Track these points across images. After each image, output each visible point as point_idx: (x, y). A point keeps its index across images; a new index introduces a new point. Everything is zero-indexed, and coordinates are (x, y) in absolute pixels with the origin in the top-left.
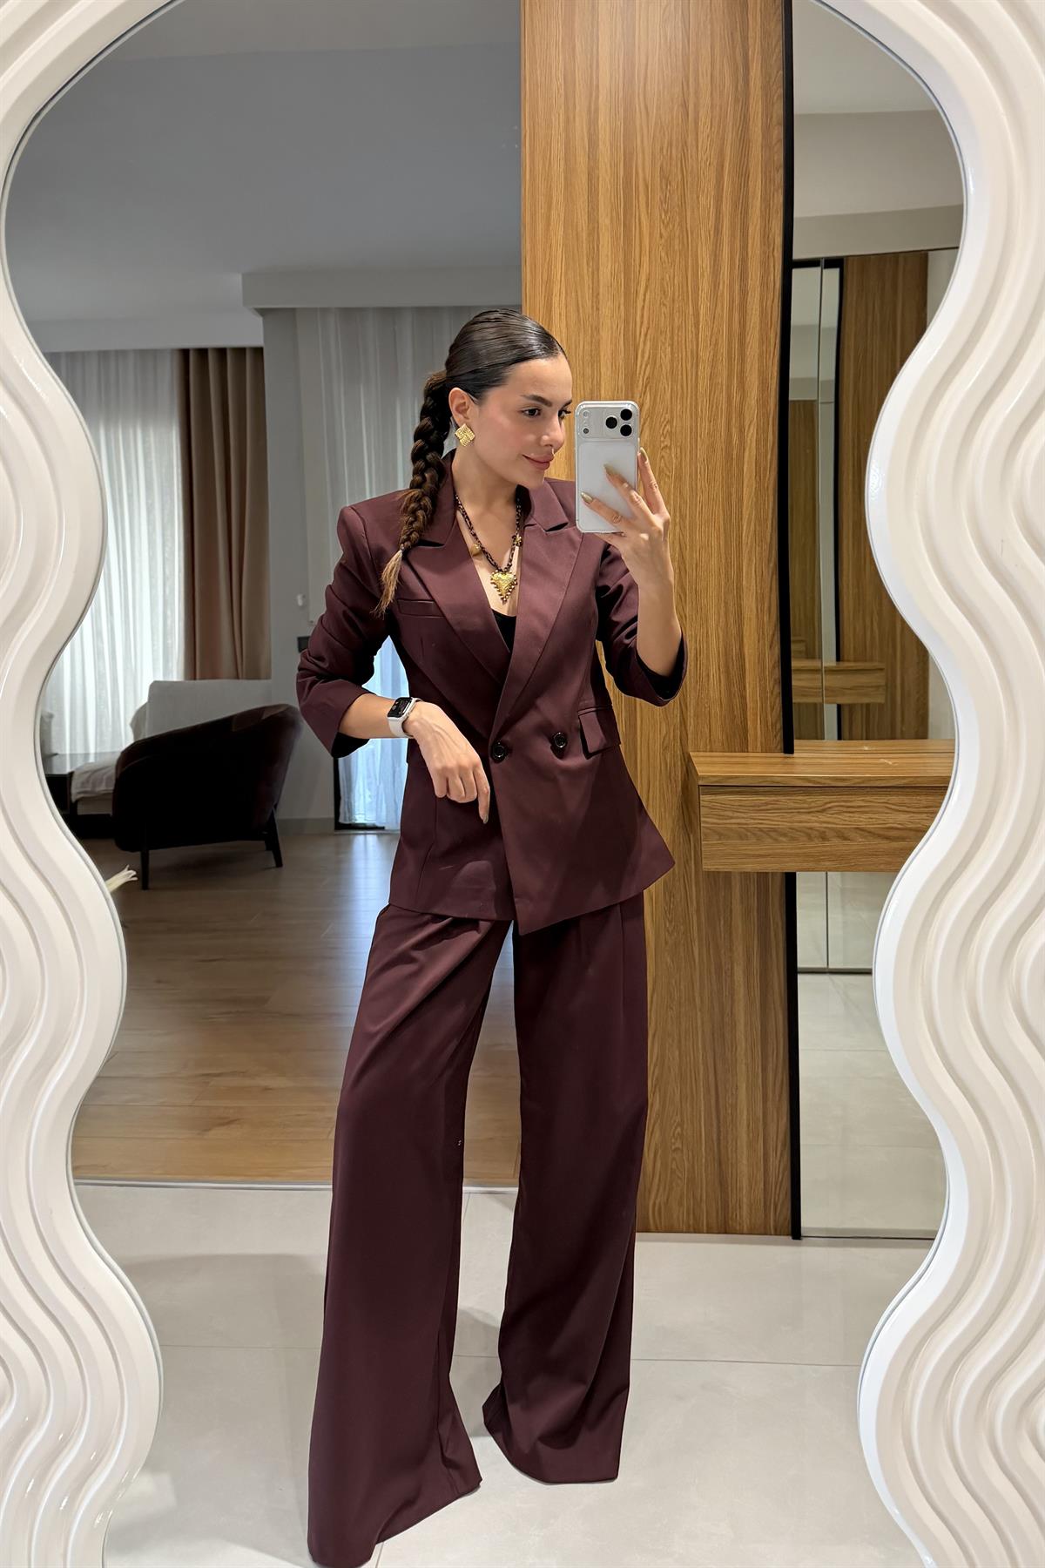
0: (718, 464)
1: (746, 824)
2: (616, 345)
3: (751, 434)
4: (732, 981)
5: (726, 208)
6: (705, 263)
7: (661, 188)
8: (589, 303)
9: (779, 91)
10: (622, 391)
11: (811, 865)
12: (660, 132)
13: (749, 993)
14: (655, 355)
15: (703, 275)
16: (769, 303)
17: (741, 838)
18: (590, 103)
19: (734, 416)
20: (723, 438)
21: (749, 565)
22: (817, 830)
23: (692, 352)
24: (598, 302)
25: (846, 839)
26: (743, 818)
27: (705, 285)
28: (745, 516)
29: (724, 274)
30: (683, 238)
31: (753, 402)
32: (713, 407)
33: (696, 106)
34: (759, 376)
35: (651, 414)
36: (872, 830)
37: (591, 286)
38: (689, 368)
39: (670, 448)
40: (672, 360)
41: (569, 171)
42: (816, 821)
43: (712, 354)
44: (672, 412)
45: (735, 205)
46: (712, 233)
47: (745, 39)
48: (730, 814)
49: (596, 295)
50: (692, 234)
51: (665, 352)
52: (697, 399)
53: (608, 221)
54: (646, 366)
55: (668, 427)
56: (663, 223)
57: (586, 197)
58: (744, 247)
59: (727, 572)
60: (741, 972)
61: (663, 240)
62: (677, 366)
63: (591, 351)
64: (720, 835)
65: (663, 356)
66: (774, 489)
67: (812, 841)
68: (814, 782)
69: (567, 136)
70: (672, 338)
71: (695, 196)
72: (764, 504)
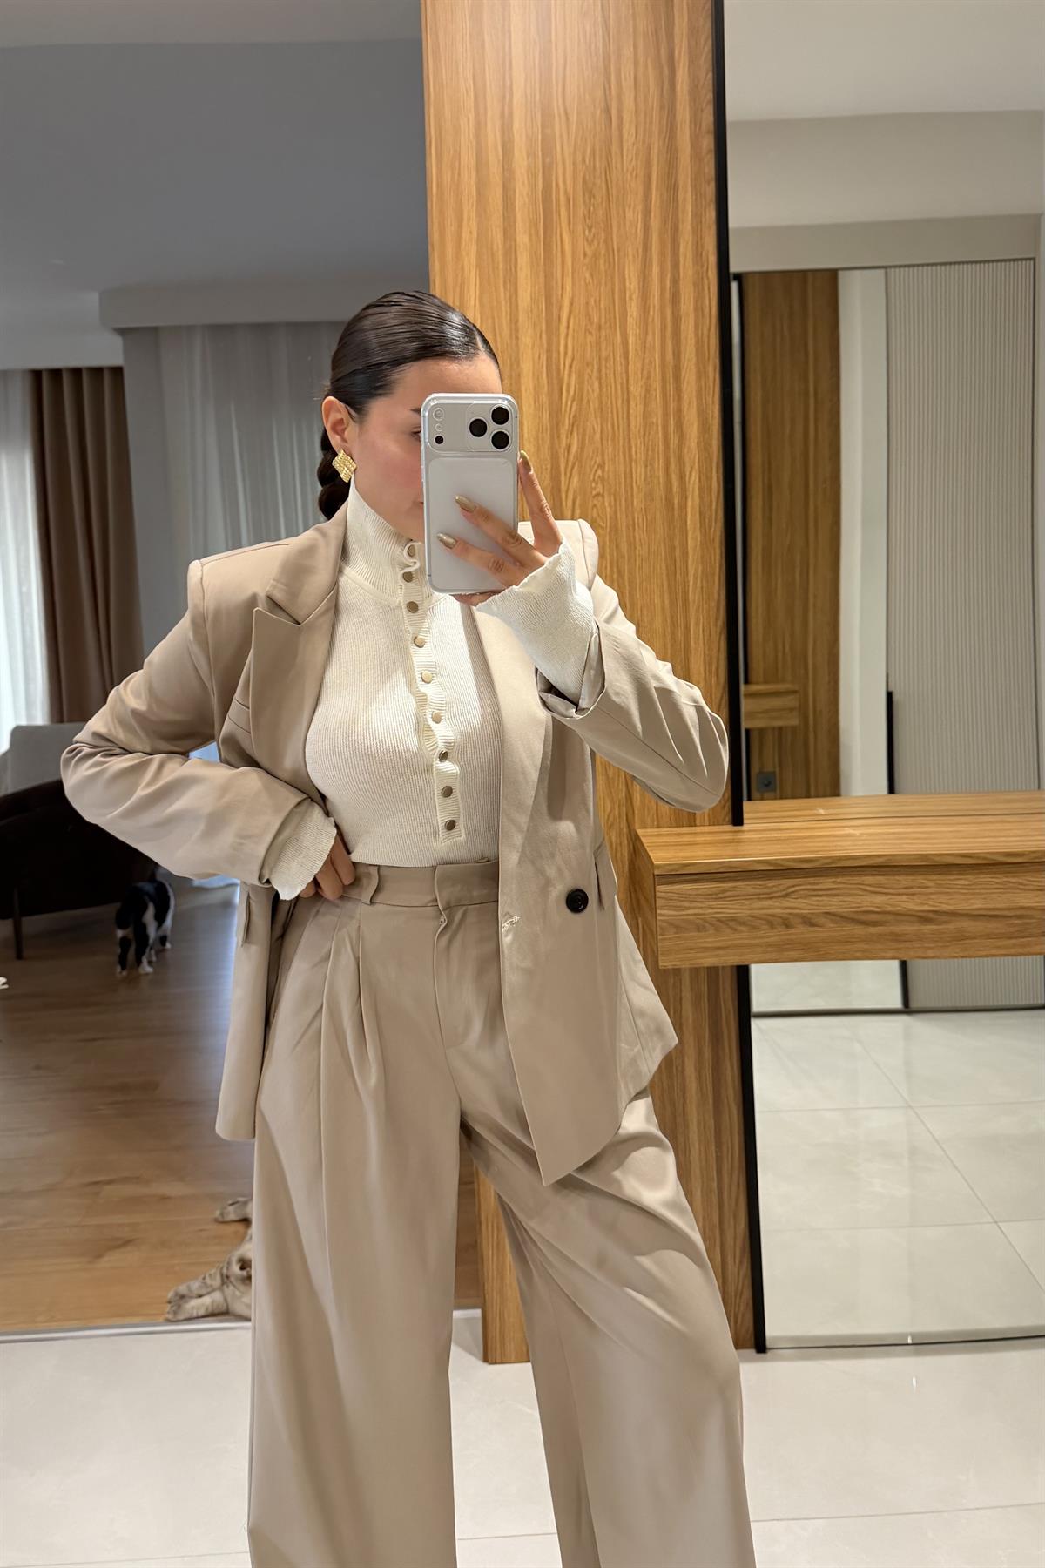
0: (658, 514)
1: (704, 914)
2: (538, 379)
3: (693, 480)
4: (684, 1078)
5: (655, 223)
6: (633, 284)
7: (584, 202)
8: (506, 331)
9: (708, 95)
10: (547, 429)
11: (774, 955)
12: (582, 139)
13: (701, 1089)
14: (581, 389)
15: (631, 298)
16: (705, 332)
17: (699, 928)
18: (503, 106)
19: (672, 460)
20: (661, 486)
21: (697, 624)
22: (781, 917)
23: (622, 384)
24: (517, 330)
25: (812, 925)
26: (701, 908)
27: (634, 309)
28: (691, 571)
29: (654, 296)
30: (609, 259)
31: (693, 445)
32: (648, 450)
33: (620, 111)
34: (698, 417)
35: (579, 458)
36: (844, 914)
37: (509, 310)
38: (620, 402)
39: (603, 496)
40: (600, 396)
41: (482, 185)
42: (778, 908)
43: (644, 389)
44: (603, 455)
45: (664, 221)
46: (640, 250)
47: (670, 35)
48: (686, 904)
49: (514, 321)
50: (619, 251)
51: (592, 386)
52: (629, 440)
53: (526, 239)
54: (572, 402)
55: (599, 472)
56: (587, 240)
57: (501, 213)
58: (676, 265)
59: (673, 633)
60: (693, 1069)
61: (587, 261)
62: (607, 403)
63: (511, 384)
64: (678, 928)
65: (590, 390)
66: (721, 543)
67: (775, 928)
68: (776, 865)
69: (478, 143)
70: (600, 370)
71: (621, 212)
72: (711, 557)
